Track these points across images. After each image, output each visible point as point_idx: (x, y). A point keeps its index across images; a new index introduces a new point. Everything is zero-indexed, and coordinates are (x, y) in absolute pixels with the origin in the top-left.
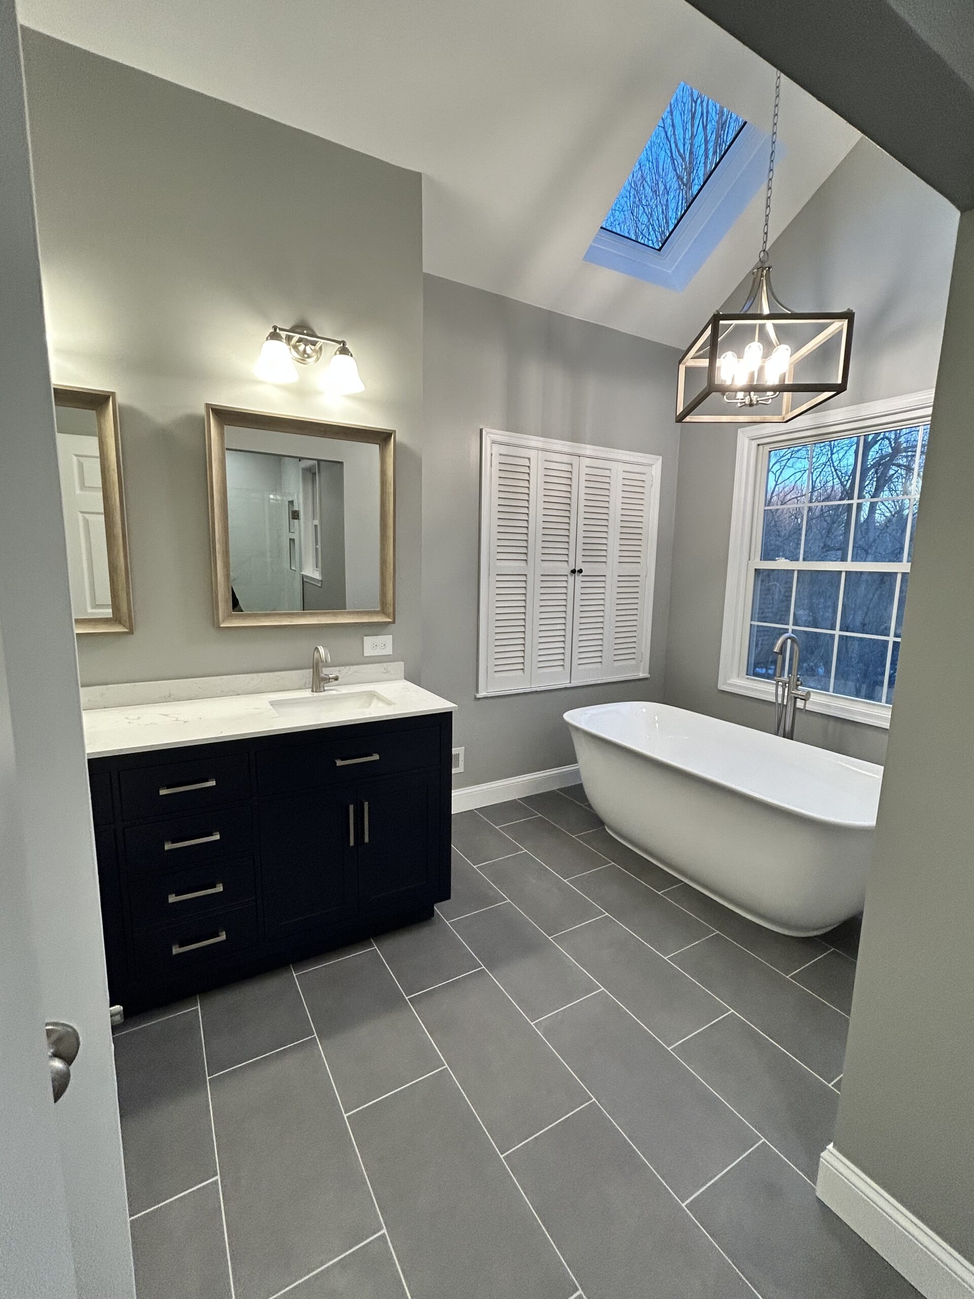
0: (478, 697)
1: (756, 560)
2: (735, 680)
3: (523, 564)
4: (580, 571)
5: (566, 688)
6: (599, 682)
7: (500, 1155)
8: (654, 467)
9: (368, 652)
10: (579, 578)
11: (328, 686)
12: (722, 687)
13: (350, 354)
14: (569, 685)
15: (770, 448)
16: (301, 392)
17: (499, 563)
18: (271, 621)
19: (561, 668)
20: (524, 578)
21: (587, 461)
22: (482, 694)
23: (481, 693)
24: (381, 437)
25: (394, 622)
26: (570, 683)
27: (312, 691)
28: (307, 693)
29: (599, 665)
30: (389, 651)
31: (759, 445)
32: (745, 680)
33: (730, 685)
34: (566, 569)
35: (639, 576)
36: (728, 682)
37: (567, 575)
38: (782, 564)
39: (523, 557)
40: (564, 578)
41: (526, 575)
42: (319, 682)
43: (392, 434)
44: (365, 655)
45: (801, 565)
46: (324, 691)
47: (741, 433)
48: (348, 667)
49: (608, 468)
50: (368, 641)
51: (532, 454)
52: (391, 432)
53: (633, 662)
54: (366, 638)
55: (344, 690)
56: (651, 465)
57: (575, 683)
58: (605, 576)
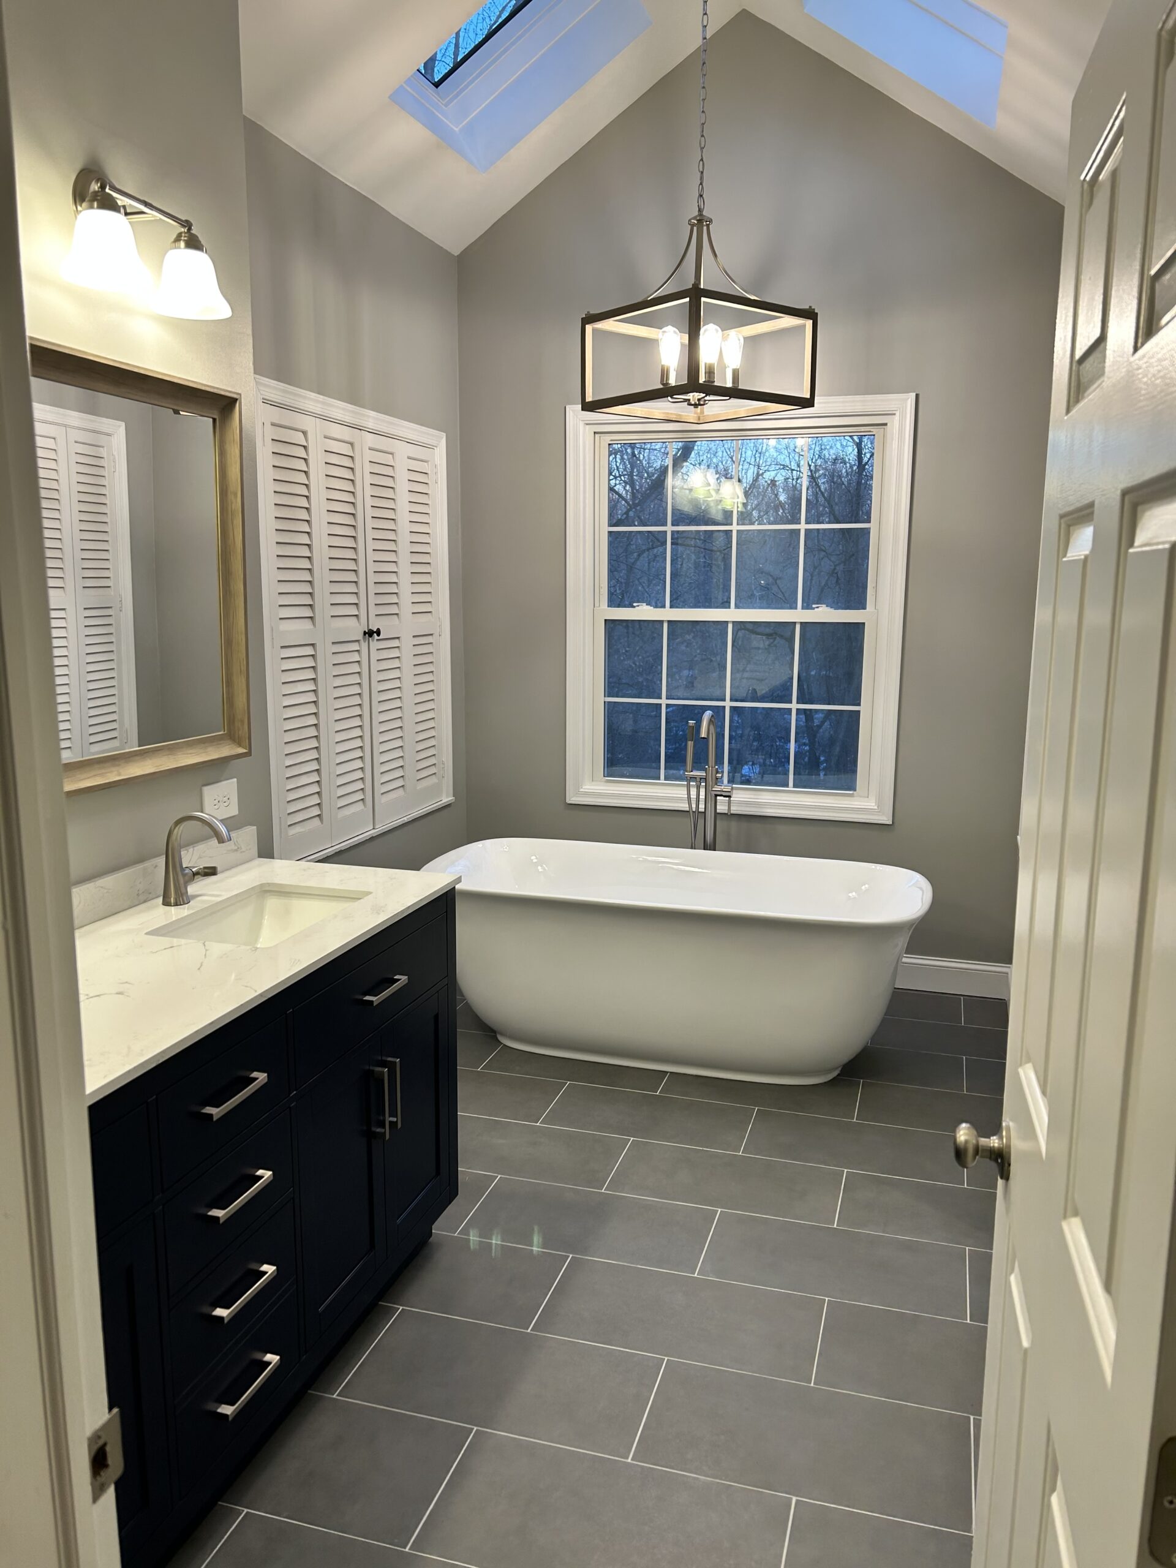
1: (602, 607)
2: (588, 787)
3: (307, 625)
4: (378, 632)
5: (372, 839)
6: (406, 819)
7: (809, 1385)
8: (437, 451)
10: (375, 644)
12: (572, 799)
14: (373, 833)
15: (611, 440)
17: (282, 626)
19: (360, 805)
20: (309, 651)
21: (370, 440)
25: (249, 754)
26: (374, 829)
29: (401, 792)
30: (234, 808)
31: (595, 433)
32: (606, 784)
33: (586, 794)
34: (355, 628)
35: (432, 635)
36: (581, 790)
37: (358, 641)
38: (643, 612)
39: (307, 612)
40: (355, 647)
41: (313, 645)
45: (668, 614)
47: (571, 412)
49: (390, 450)
50: (209, 794)
51: (308, 423)
53: (434, 780)
54: (205, 790)
56: (431, 447)
57: (381, 828)
58: (398, 638)
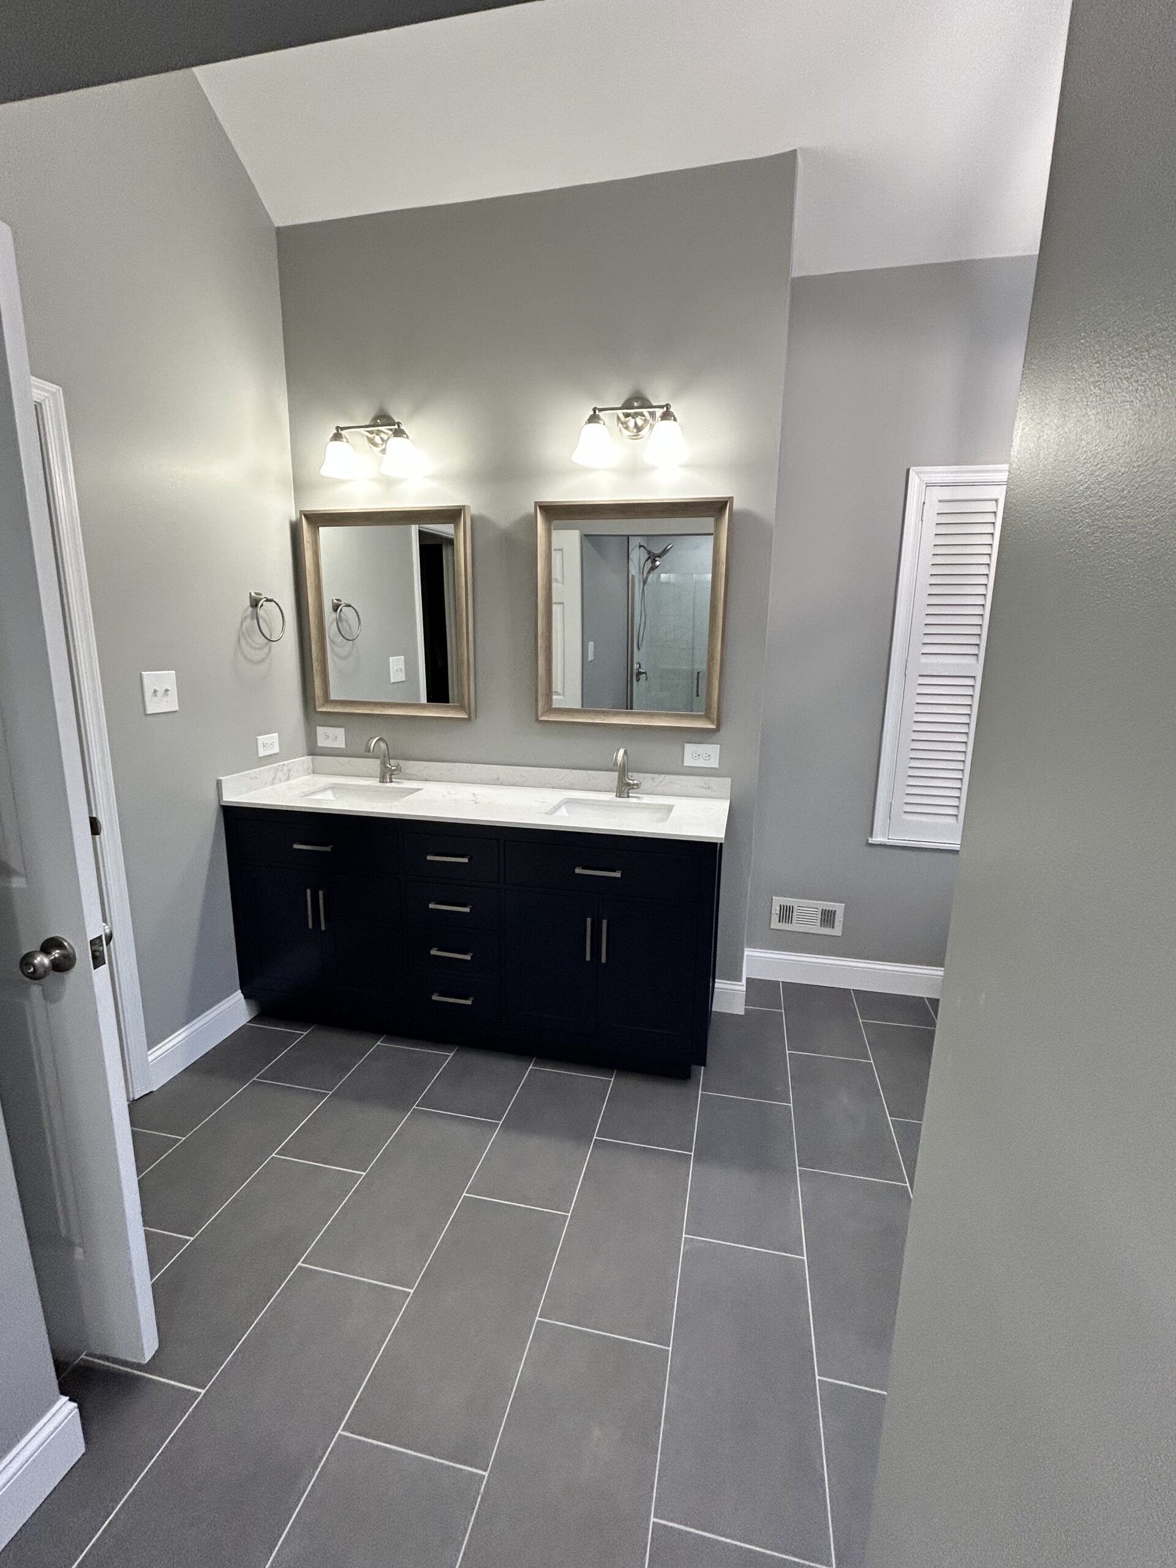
0: (870, 842)
9: (688, 762)
11: (633, 793)
13: (672, 418)
16: (634, 470)
17: (924, 660)
18: (585, 718)
22: (877, 839)
23: (876, 837)
24: (716, 508)
25: (719, 730)
27: (616, 796)
28: (611, 797)
30: (714, 763)
42: (624, 789)
43: (727, 502)
44: (685, 764)
46: (628, 797)
48: (663, 776)
50: (689, 748)
52: (726, 500)
54: (687, 745)
55: (647, 799)
